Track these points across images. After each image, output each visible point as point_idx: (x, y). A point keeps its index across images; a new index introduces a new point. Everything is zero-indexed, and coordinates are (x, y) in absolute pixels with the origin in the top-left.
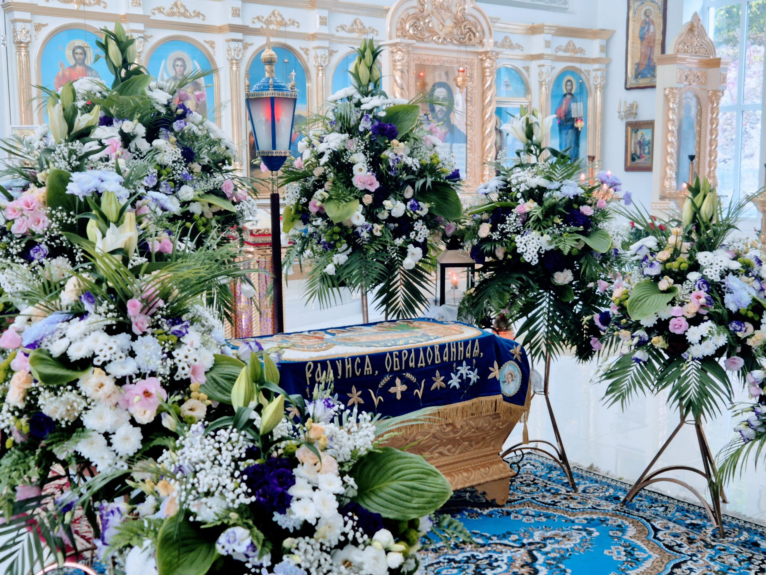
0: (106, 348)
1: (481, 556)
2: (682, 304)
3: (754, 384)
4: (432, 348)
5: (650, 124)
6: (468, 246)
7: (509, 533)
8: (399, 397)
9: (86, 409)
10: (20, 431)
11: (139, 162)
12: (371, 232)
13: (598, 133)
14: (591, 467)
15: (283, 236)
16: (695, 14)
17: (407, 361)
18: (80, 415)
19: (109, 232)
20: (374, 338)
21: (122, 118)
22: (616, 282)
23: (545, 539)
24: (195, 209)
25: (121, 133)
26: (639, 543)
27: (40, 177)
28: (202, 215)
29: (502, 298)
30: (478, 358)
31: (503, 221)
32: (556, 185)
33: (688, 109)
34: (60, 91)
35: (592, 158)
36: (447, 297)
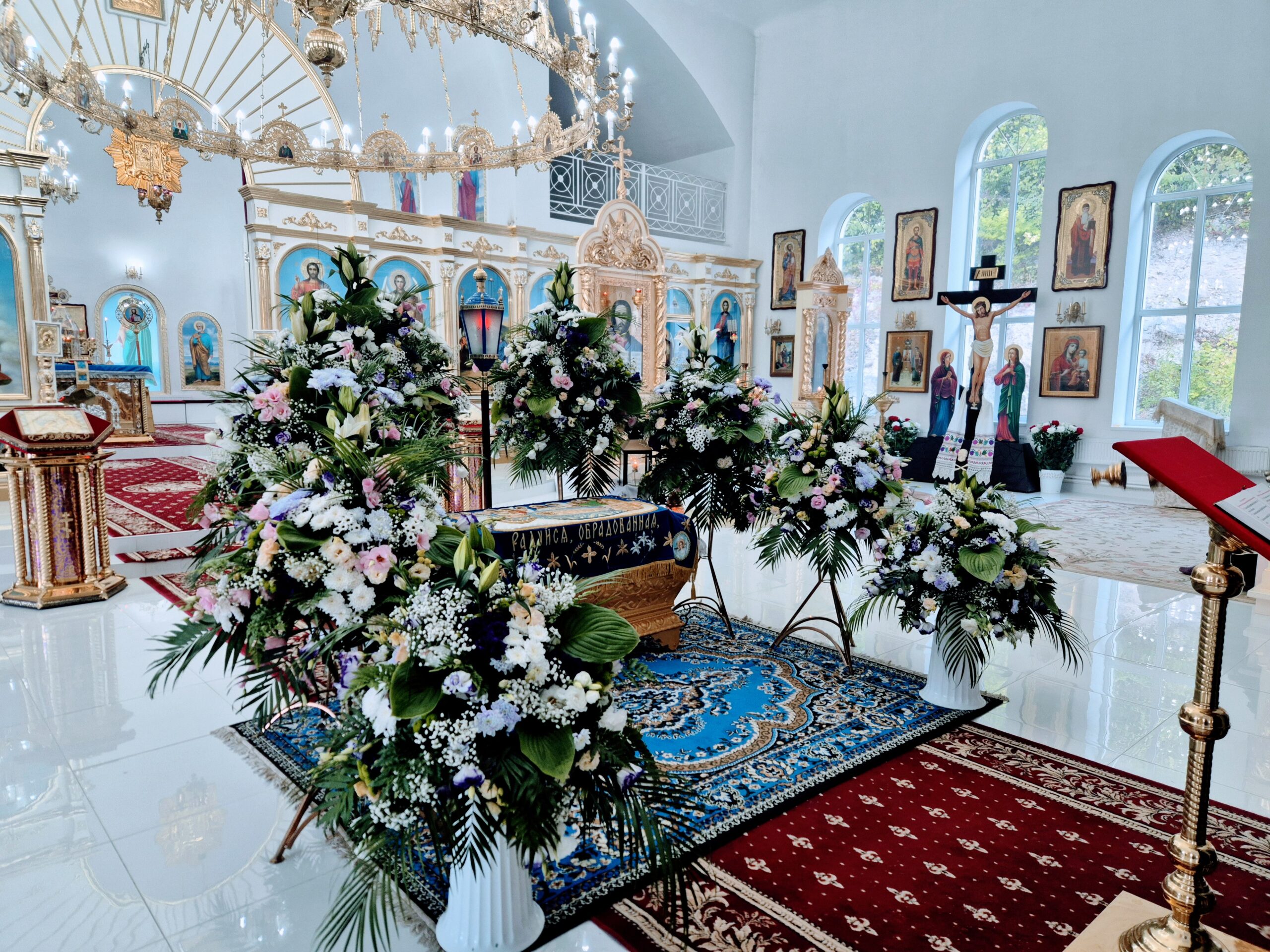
0: (344, 520)
1: (657, 692)
2: (821, 485)
3: (878, 550)
4: (618, 520)
5: (791, 339)
6: (646, 437)
7: (680, 673)
8: (590, 561)
9: (326, 572)
10: (268, 591)
11: (370, 362)
12: (566, 424)
13: (749, 345)
14: (746, 618)
15: (492, 426)
16: (828, 249)
17: (597, 531)
18: (321, 577)
19: (346, 421)
20: (569, 512)
21: (354, 324)
22: (768, 466)
23: (709, 678)
24: (418, 402)
25: (353, 336)
26: (785, 680)
27: (284, 373)
28: (424, 407)
29: (674, 479)
30: (655, 529)
31: (677, 416)
32: (719, 386)
33: (822, 327)
34: (300, 299)
35: (746, 365)
36: (630, 478)
